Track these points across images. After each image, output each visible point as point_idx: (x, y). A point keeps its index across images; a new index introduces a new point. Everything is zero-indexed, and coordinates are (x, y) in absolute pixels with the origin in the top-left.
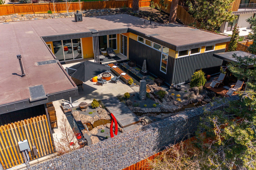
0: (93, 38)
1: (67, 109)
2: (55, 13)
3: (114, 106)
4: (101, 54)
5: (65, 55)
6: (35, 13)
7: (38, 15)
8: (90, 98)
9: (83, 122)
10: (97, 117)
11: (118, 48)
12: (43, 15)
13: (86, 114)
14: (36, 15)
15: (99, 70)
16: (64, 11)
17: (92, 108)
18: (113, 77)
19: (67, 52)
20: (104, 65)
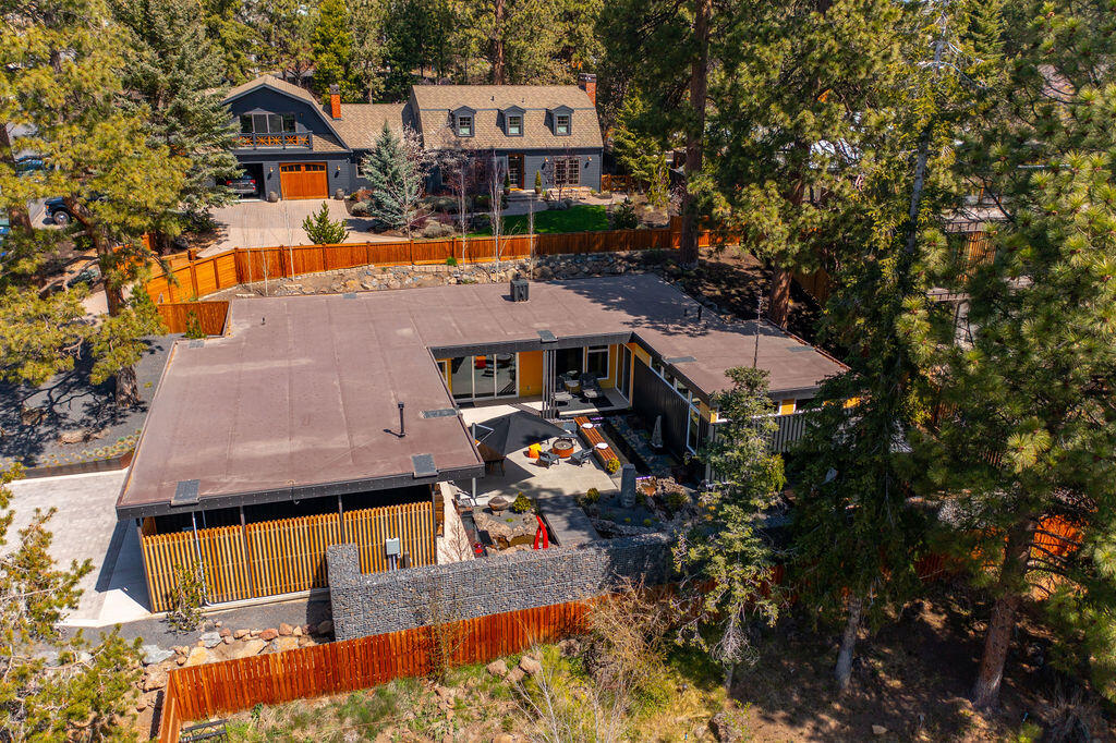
0: (545, 354)
1: (463, 506)
2: (464, 265)
3: (556, 514)
4: (562, 387)
5: (474, 383)
6: (417, 262)
7: (423, 268)
8: (510, 494)
9: (491, 535)
10: (520, 530)
11: (612, 377)
12: (433, 268)
13: (499, 520)
14: (417, 268)
15: (536, 432)
16: (489, 259)
17: (515, 512)
18: (578, 448)
19: (482, 371)
20: (564, 418)
